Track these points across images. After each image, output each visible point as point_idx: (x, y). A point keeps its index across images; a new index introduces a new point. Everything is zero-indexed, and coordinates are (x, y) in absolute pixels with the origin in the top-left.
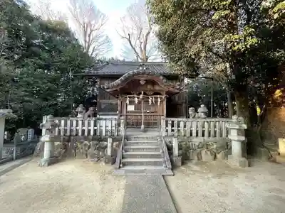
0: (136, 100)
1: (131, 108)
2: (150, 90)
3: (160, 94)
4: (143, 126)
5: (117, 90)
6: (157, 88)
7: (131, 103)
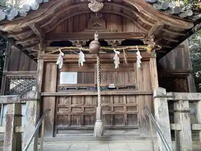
0: (82, 58)
1: (69, 78)
2: (116, 35)
3: (140, 43)
4: (98, 125)
5: (27, 29)
6: (131, 29)
7: (69, 65)
